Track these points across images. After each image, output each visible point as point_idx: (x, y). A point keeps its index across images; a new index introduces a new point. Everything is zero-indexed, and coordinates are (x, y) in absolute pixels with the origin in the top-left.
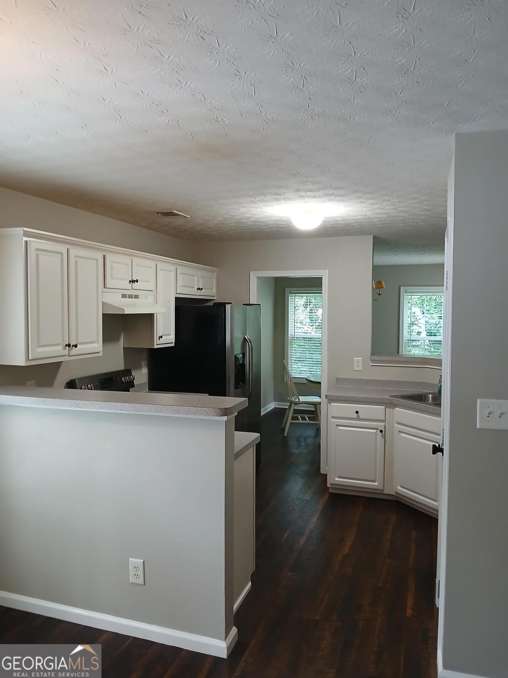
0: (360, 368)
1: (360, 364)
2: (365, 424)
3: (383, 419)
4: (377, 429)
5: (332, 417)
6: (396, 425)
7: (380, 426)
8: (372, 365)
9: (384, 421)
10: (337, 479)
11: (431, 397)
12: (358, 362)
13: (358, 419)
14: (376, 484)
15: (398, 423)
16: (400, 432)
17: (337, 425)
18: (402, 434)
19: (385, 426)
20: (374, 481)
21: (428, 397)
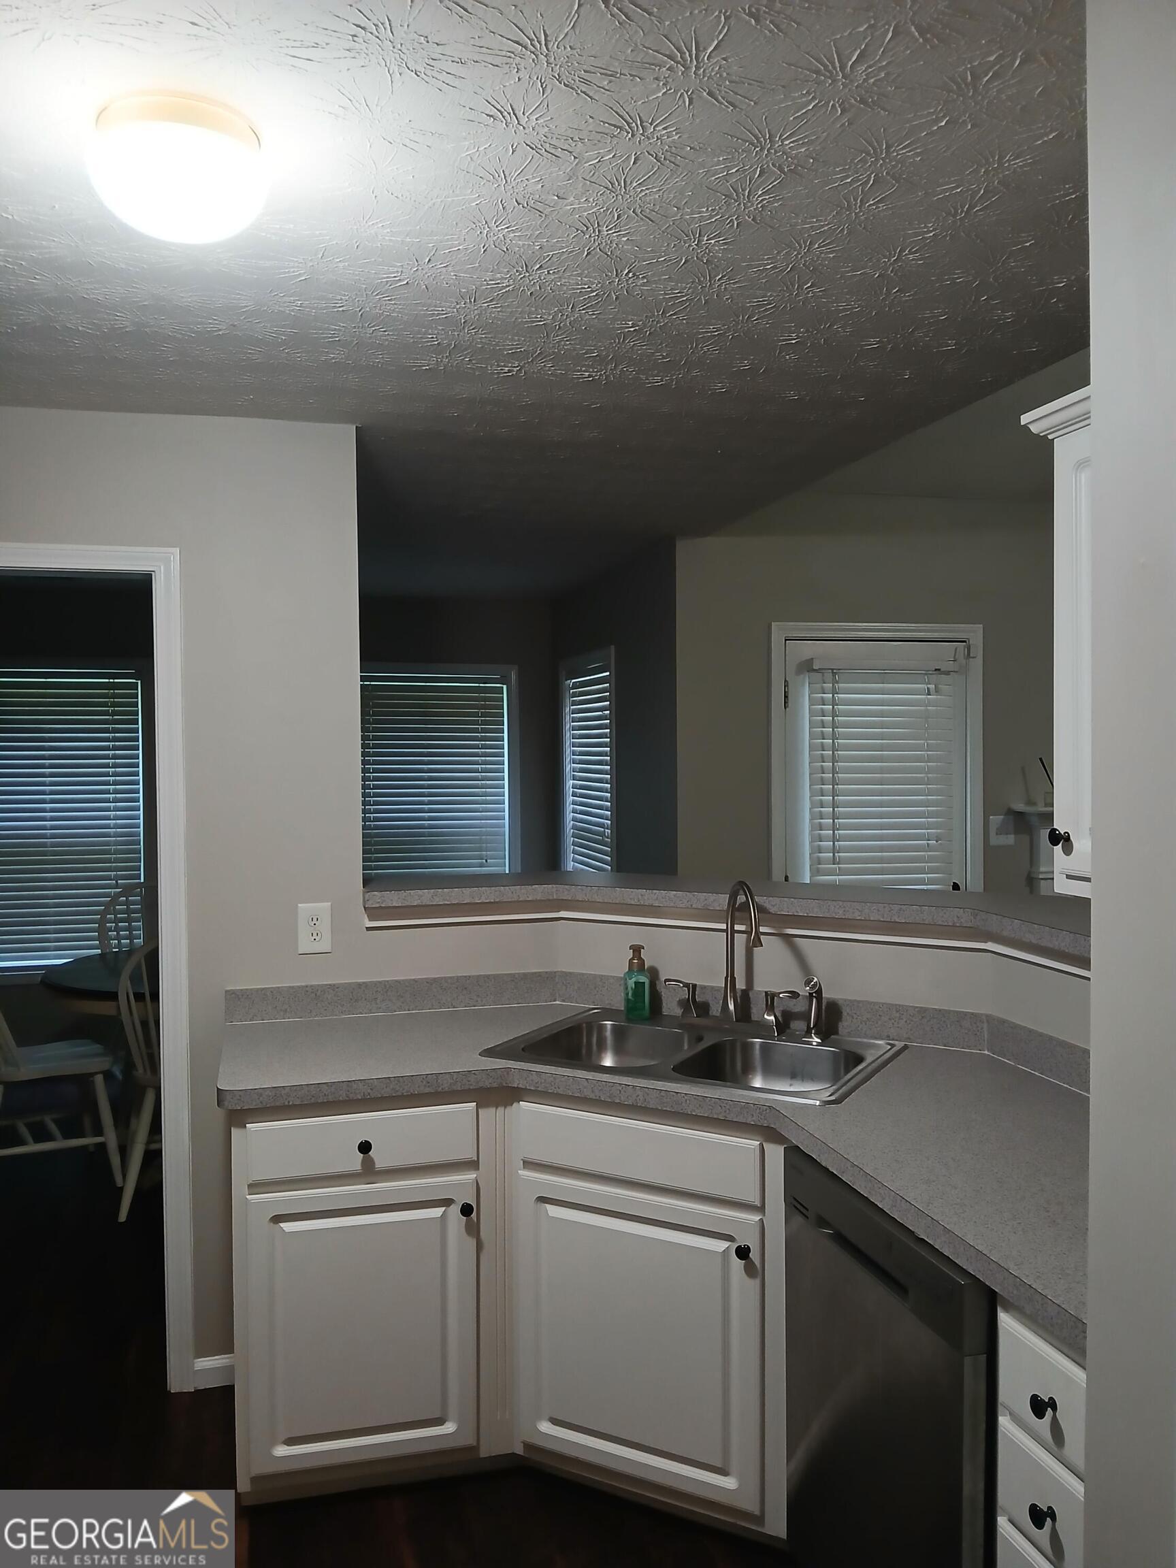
0: (325, 945)
1: (325, 926)
2: (399, 1191)
3: (470, 1155)
4: (447, 1202)
5: (250, 1186)
6: (525, 1173)
7: (461, 1185)
8: (368, 929)
9: (473, 1165)
10: (281, 1451)
11: (609, 1027)
12: (314, 920)
13: (369, 1172)
14: (449, 1428)
15: (528, 1164)
16: (542, 1200)
17: (277, 1219)
18: (553, 1210)
19: (477, 1182)
20: (439, 1421)
21: (601, 1028)
